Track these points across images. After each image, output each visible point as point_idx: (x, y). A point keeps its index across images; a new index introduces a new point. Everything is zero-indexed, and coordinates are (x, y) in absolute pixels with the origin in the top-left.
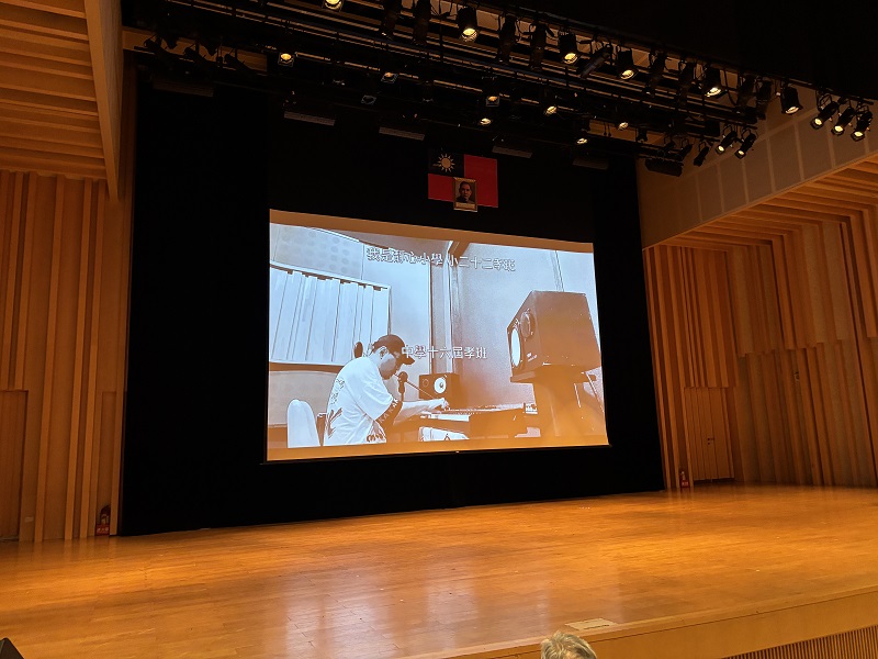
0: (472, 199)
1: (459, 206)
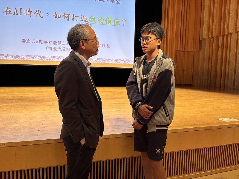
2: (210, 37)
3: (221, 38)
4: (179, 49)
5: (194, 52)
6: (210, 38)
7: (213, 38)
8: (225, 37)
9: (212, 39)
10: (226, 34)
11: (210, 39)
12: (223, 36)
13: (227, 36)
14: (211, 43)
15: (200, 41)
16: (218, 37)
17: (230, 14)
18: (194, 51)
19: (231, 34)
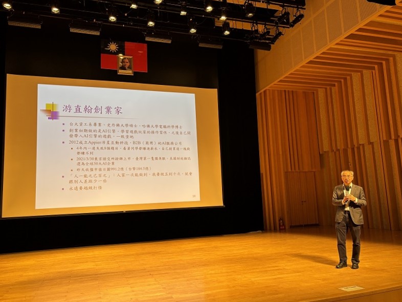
0: (130, 68)
1: (121, 72)
2: (334, 149)
3: (349, 151)
4: (290, 170)
5: (314, 172)
6: (335, 151)
7: (338, 150)
8: (356, 149)
9: (337, 153)
10: (356, 146)
11: (335, 153)
12: (353, 149)
13: (358, 148)
14: (338, 158)
15: (321, 156)
16: (345, 151)
17: (357, 118)
18: (314, 170)
19: (363, 145)
